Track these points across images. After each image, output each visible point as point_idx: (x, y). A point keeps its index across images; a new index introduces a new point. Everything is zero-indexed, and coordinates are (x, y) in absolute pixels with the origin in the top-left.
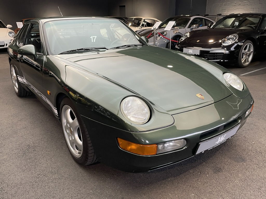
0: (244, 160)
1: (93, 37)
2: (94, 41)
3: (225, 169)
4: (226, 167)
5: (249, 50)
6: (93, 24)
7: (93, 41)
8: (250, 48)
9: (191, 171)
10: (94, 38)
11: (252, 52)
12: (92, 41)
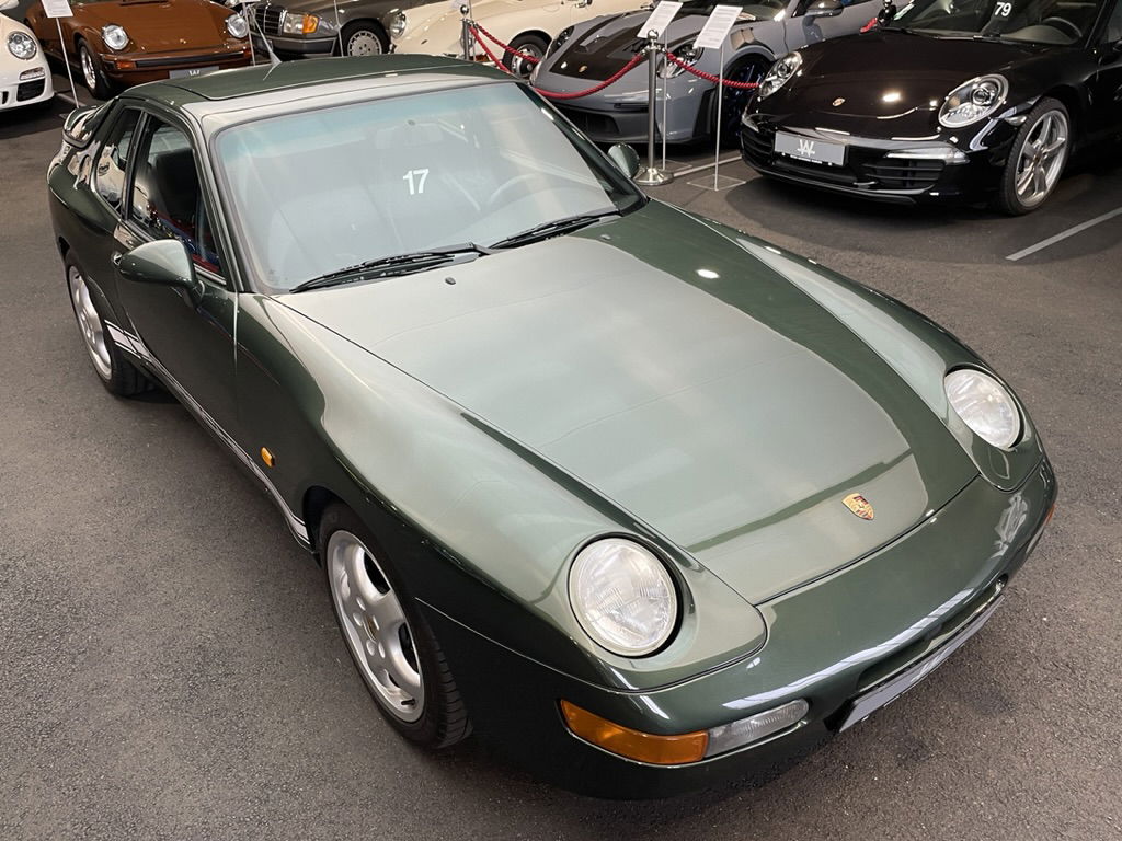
0: (1007, 706)
1: (416, 172)
2: (421, 190)
3: (940, 747)
4: (943, 737)
5: (1050, 141)
6: (411, 123)
7: (416, 189)
8: (1054, 130)
9: (817, 760)
10: (417, 178)
11: (1062, 145)
12: (412, 192)
